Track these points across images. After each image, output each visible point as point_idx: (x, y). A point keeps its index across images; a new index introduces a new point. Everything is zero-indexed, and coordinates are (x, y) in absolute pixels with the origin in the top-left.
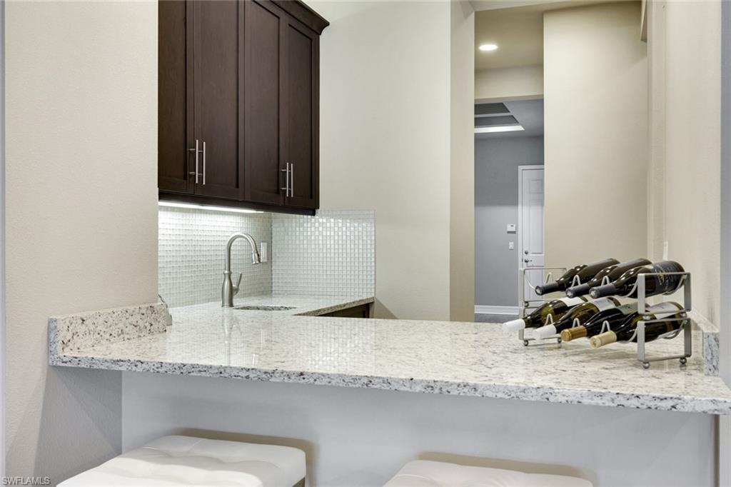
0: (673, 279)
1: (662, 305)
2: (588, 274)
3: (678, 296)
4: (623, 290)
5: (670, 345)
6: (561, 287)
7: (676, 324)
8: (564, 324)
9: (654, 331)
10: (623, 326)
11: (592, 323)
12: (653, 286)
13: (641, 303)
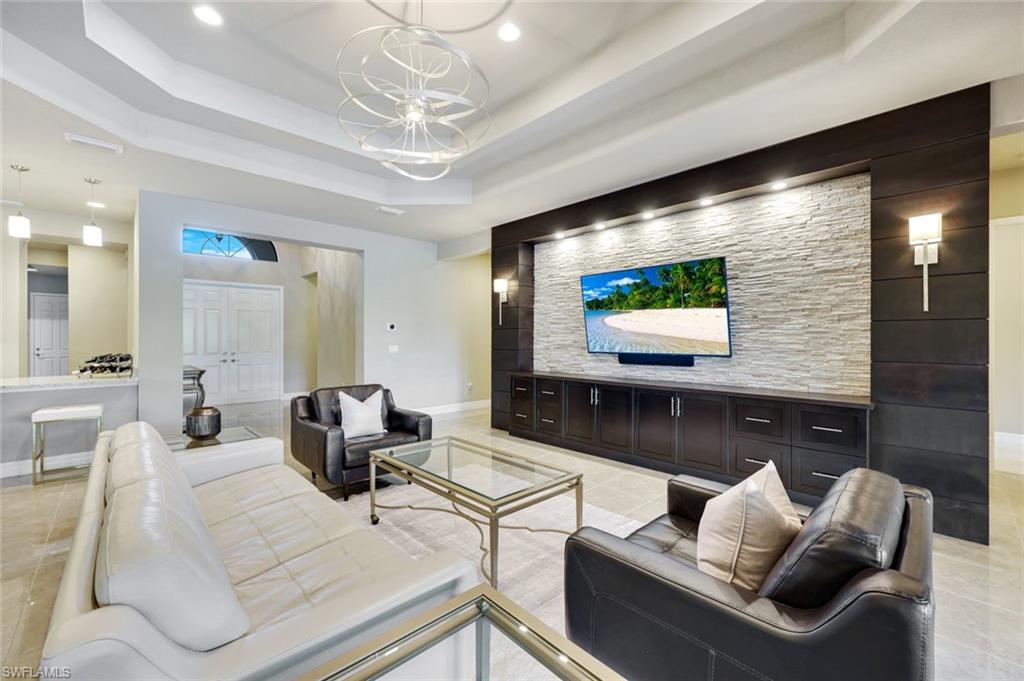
0: (128, 358)
1: (125, 364)
2: (102, 358)
3: (129, 362)
4: (113, 361)
5: (128, 373)
6: (94, 361)
7: (128, 368)
8: (93, 369)
9: (122, 370)
10: (113, 369)
11: (103, 369)
12: (122, 360)
13: (118, 364)
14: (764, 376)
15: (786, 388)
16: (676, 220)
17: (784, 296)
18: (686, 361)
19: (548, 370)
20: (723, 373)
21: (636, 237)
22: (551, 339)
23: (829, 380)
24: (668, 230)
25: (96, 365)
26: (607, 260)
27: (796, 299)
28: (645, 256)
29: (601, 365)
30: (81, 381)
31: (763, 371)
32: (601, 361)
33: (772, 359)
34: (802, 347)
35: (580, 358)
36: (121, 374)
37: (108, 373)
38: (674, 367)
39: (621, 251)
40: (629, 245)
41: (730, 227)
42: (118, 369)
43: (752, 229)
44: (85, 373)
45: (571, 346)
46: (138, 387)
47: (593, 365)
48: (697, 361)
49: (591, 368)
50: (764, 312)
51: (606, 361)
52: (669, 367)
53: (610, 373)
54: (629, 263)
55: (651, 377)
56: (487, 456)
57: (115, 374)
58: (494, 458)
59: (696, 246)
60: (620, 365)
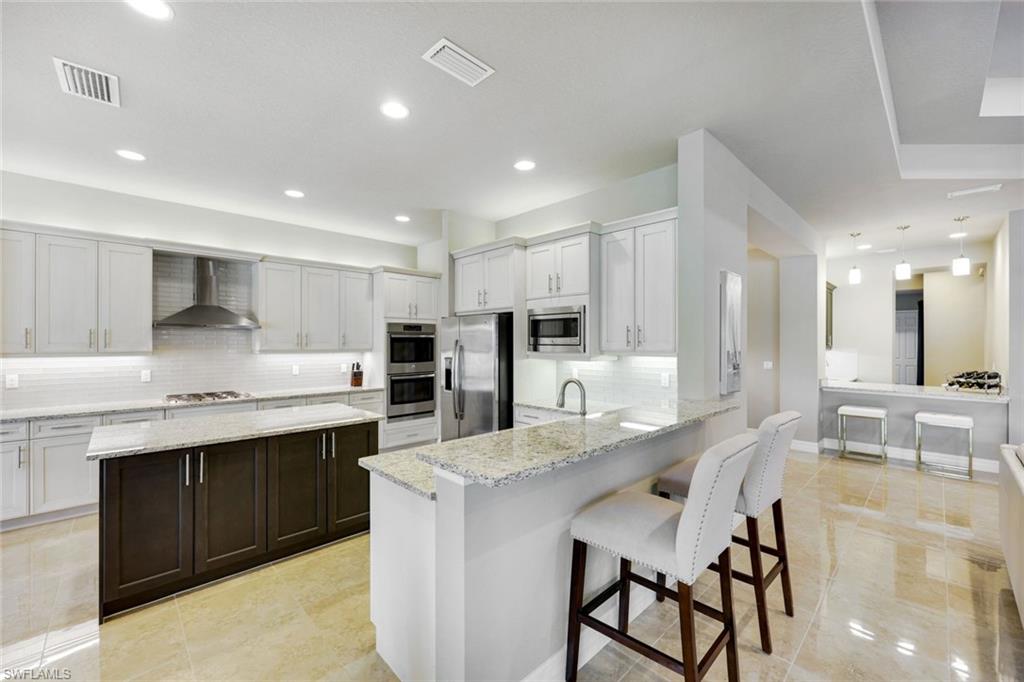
0: (996, 376)
1: (993, 382)
2: (968, 374)
3: (998, 380)
4: (980, 378)
5: (997, 390)
6: (961, 377)
7: (996, 386)
8: (961, 384)
9: (990, 387)
10: (981, 386)
11: (971, 385)
12: (989, 377)
13: (987, 381)
25: (962, 380)
30: (948, 393)
36: (989, 391)
37: (976, 389)
42: (986, 386)
44: (954, 387)
46: (1008, 405)
57: (982, 390)
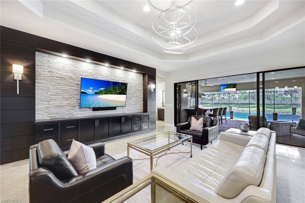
14: (129, 110)
15: (133, 112)
16: (111, 69)
17: (132, 93)
18: (114, 108)
19: (49, 118)
20: (122, 110)
21: (98, 69)
22: (51, 103)
23: (138, 110)
24: (109, 71)
26: (87, 74)
27: (134, 94)
28: (101, 76)
29: (83, 112)
31: (129, 109)
32: (83, 111)
33: (131, 107)
34: (134, 104)
35: (72, 110)
38: (110, 110)
39: (92, 72)
40: (96, 71)
41: (123, 76)
43: (127, 78)
45: (66, 106)
47: (79, 112)
48: (117, 108)
49: (78, 114)
50: (129, 97)
51: (86, 110)
52: (109, 111)
53: (88, 115)
54: (96, 77)
55: (103, 114)
56: (142, 142)
58: (144, 141)
59: (116, 78)
60: (92, 111)
